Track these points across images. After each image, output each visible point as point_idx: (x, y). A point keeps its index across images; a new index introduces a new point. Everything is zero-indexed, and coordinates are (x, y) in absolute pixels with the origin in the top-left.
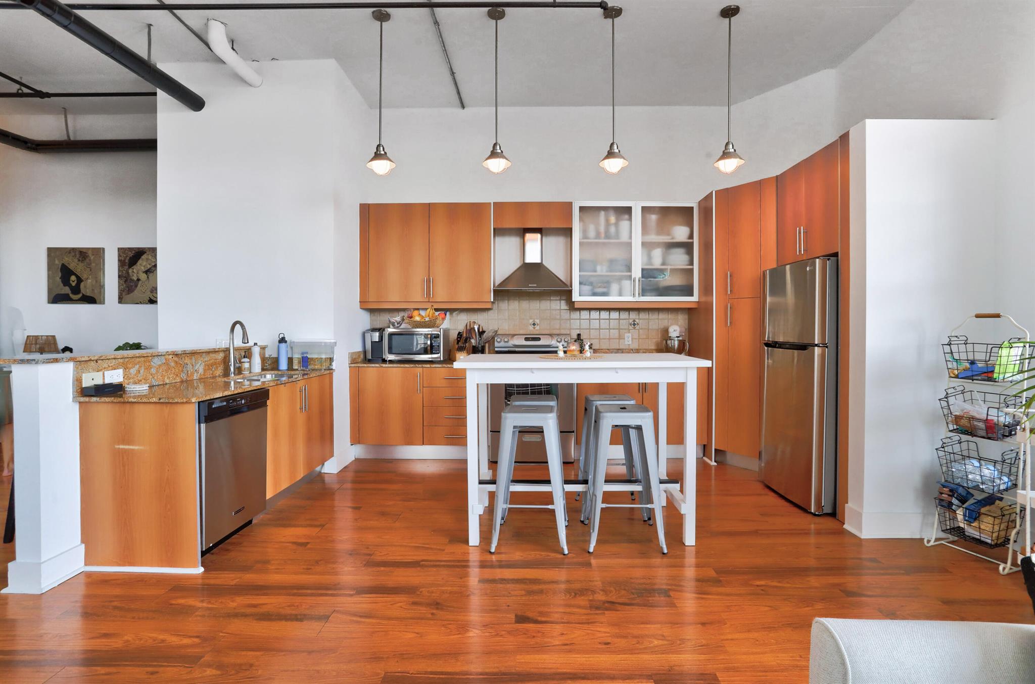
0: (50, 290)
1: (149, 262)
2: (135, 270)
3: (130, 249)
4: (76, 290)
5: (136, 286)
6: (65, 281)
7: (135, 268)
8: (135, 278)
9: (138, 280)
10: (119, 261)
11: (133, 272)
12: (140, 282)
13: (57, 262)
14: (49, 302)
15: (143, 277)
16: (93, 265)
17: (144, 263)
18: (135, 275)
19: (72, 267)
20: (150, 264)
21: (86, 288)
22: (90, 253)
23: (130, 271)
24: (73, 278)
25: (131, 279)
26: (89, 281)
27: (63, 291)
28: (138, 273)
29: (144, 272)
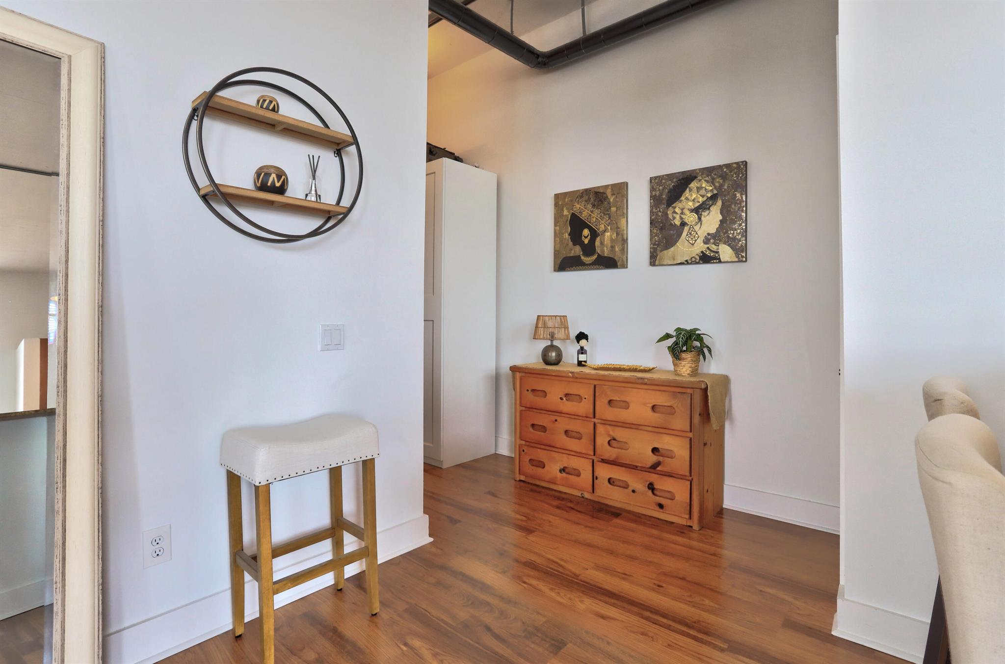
0: (556, 253)
1: (703, 192)
2: (677, 210)
3: (670, 176)
4: (589, 249)
5: (679, 235)
6: (576, 237)
7: (678, 207)
8: (677, 222)
9: (683, 224)
10: (652, 197)
11: (675, 212)
12: (686, 229)
13: (566, 212)
14: (555, 270)
15: (691, 218)
16: (613, 209)
17: (694, 196)
18: (678, 217)
19: (584, 216)
20: (703, 196)
21: (605, 244)
22: (609, 192)
23: (670, 212)
24: (586, 232)
25: (671, 224)
26: (608, 234)
27: (573, 252)
28: (682, 213)
29: (692, 211)
